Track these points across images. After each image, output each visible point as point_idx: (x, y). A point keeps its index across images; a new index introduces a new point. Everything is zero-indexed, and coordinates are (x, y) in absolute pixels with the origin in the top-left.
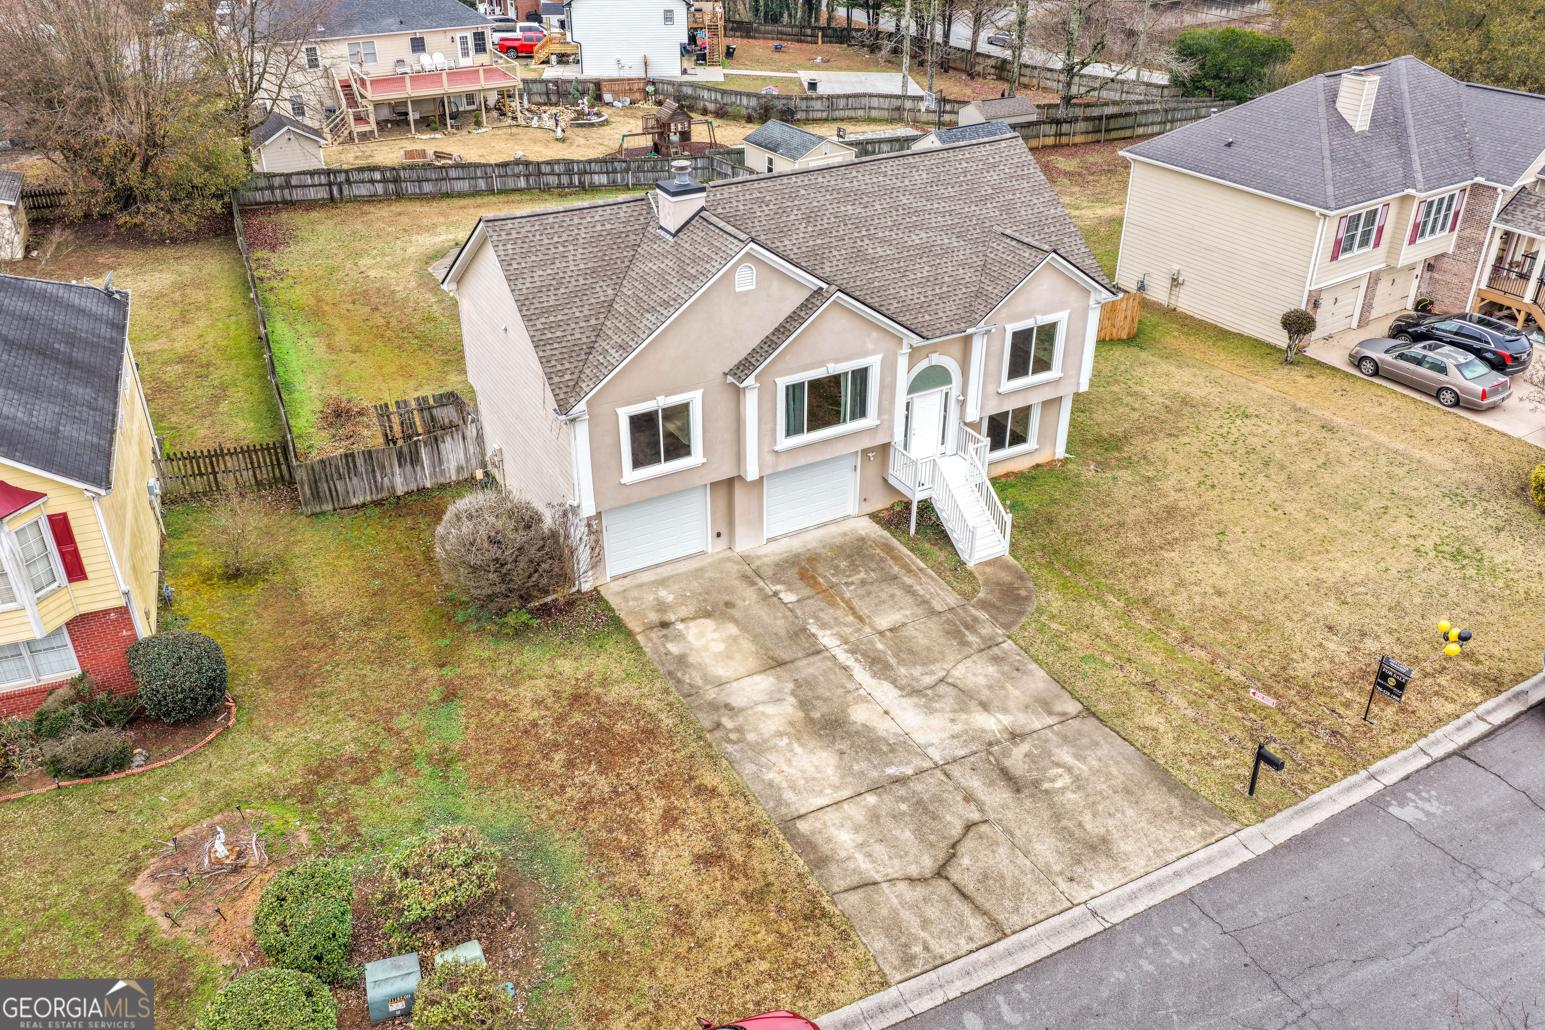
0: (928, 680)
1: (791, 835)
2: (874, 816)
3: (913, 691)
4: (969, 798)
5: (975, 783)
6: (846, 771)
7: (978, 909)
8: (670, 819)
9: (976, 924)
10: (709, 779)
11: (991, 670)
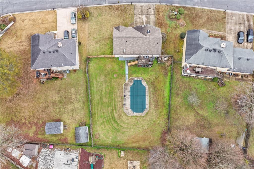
0: (141, 21)
1: (155, 14)
2: (150, 13)
3: (143, 20)
4: (145, 12)
5: (144, 13)
6: (150, 16)
7: (149, 6)
8: (160, 17)
9: (150, 5)
10: (157, 19)
11: (137, 20)
